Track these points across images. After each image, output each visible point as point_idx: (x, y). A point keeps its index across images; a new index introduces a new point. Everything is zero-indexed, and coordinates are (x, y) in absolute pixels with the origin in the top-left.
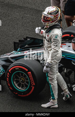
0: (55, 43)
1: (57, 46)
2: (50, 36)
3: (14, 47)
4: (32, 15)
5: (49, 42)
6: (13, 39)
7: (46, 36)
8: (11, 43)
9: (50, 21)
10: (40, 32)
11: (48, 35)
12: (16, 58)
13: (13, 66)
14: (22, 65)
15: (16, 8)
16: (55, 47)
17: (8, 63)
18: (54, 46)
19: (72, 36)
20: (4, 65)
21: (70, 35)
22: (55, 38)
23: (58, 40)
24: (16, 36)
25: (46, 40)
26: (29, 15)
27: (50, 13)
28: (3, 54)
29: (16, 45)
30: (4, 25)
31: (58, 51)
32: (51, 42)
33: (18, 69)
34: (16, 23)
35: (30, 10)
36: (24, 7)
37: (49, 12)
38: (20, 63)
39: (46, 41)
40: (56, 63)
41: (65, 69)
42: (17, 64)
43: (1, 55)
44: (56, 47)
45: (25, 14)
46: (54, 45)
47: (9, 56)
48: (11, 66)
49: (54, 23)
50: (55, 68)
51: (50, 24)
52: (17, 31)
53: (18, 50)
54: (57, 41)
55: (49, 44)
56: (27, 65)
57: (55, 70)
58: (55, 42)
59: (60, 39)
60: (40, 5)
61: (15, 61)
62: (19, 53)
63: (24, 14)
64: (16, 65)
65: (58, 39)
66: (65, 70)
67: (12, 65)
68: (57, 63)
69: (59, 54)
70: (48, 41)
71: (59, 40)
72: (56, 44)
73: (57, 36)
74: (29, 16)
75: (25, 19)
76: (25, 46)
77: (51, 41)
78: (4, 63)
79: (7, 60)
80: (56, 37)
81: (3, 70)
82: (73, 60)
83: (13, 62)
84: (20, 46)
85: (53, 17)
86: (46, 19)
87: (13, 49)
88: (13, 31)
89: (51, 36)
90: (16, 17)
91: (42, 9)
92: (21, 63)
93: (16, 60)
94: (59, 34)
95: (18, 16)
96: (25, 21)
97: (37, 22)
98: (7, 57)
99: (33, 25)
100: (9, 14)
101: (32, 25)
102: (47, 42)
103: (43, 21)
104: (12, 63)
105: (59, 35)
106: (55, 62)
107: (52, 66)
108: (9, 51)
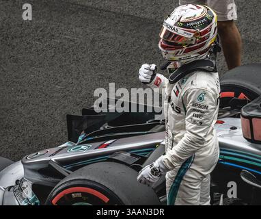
0: (197, 116)
1: (201, 123)
2: (182, 93)
3: (66, 130)
4: (123, 34)
5: (180, 112)
6: (65, 107)
7: (173, 94)
8: (58, 117)
9: (180, 46)
10: (152, 79)
11: (178, 90)
12: (74, 164)
13: (63, 186)
14: (92, 184)
15: (74, 12)
16: (196, 129)
17: (48, 179)
18: (194, 126)
19: (242, 96)
20: (39, 185)
21: (237, 95)
22: (197, 102)
23: (206, 107)
24: (73, 97)
25: (170, 106)
26: (113, 32)
27: (183, 23)
28: (36, 151)
29: (73, 123)
30: (37, 63)
31: (203, 140)
32: (186, 111)
33: (80, 195)
34: (75, 56)
35: (116, 17)
36: (97, 9)
37: (181, 21)
38: (84, 180)
39: (171, 109)
40: (201, 176)
41: (220, 198)
42: (76, 183)
43: (30, 154)
44: (200, 128)
45: (100, 29)
46: (194, 122)
47: (52, 156)
48: (60, 188)
49: (193, 56)
50: (197, 193)
51: (182, 57)
52: (77, 82)
53: (80, 138)
54: (204, 110)
55: (178, 119)
56: (107, 186)
57: (195, 197)
58: (196, 113)
59: (213, 105)
60: (145, 3)
61: (70, 172)
62: (83, 147)
63: (98, 29)
64: (72, 183)
65: (205, 104)
66: (219, 200)
67: (62, 184)
68: (204, 176)
69: (208, 148)
70: (176, 108)
71: (210, 107)
72: (198, 119)
73: (202, 94)
74: (112, 35)
75: (100, 44)
76: (102, 128)
77: (185, 108)
78: (37, 178)
79: (47, 170)
80: (201, 98)
81: (34, 200)
82: (245, 169)
83: (66, 174)
84: (85, 126)
85: (190, 37)
86: (173, 42)
87: (64, 134)
88: (64, 80)
89: (187, 93)
90: (73, 41)
91: (153, 16)
92: (87, 178)
93: (73, 169)
94: (209, 89)
95: (80, 36)
96: (102, 50)
97: (135, 56)
98: (48, 159)
99: (126, 63)
100: (52, 29)
101: (121, 63)
102: (173, 112)
103: (162, 46)
104: (63, 177)
105: (211, 93)
106: (197, 174)
107: (187, 184)
108: (54, 143)
